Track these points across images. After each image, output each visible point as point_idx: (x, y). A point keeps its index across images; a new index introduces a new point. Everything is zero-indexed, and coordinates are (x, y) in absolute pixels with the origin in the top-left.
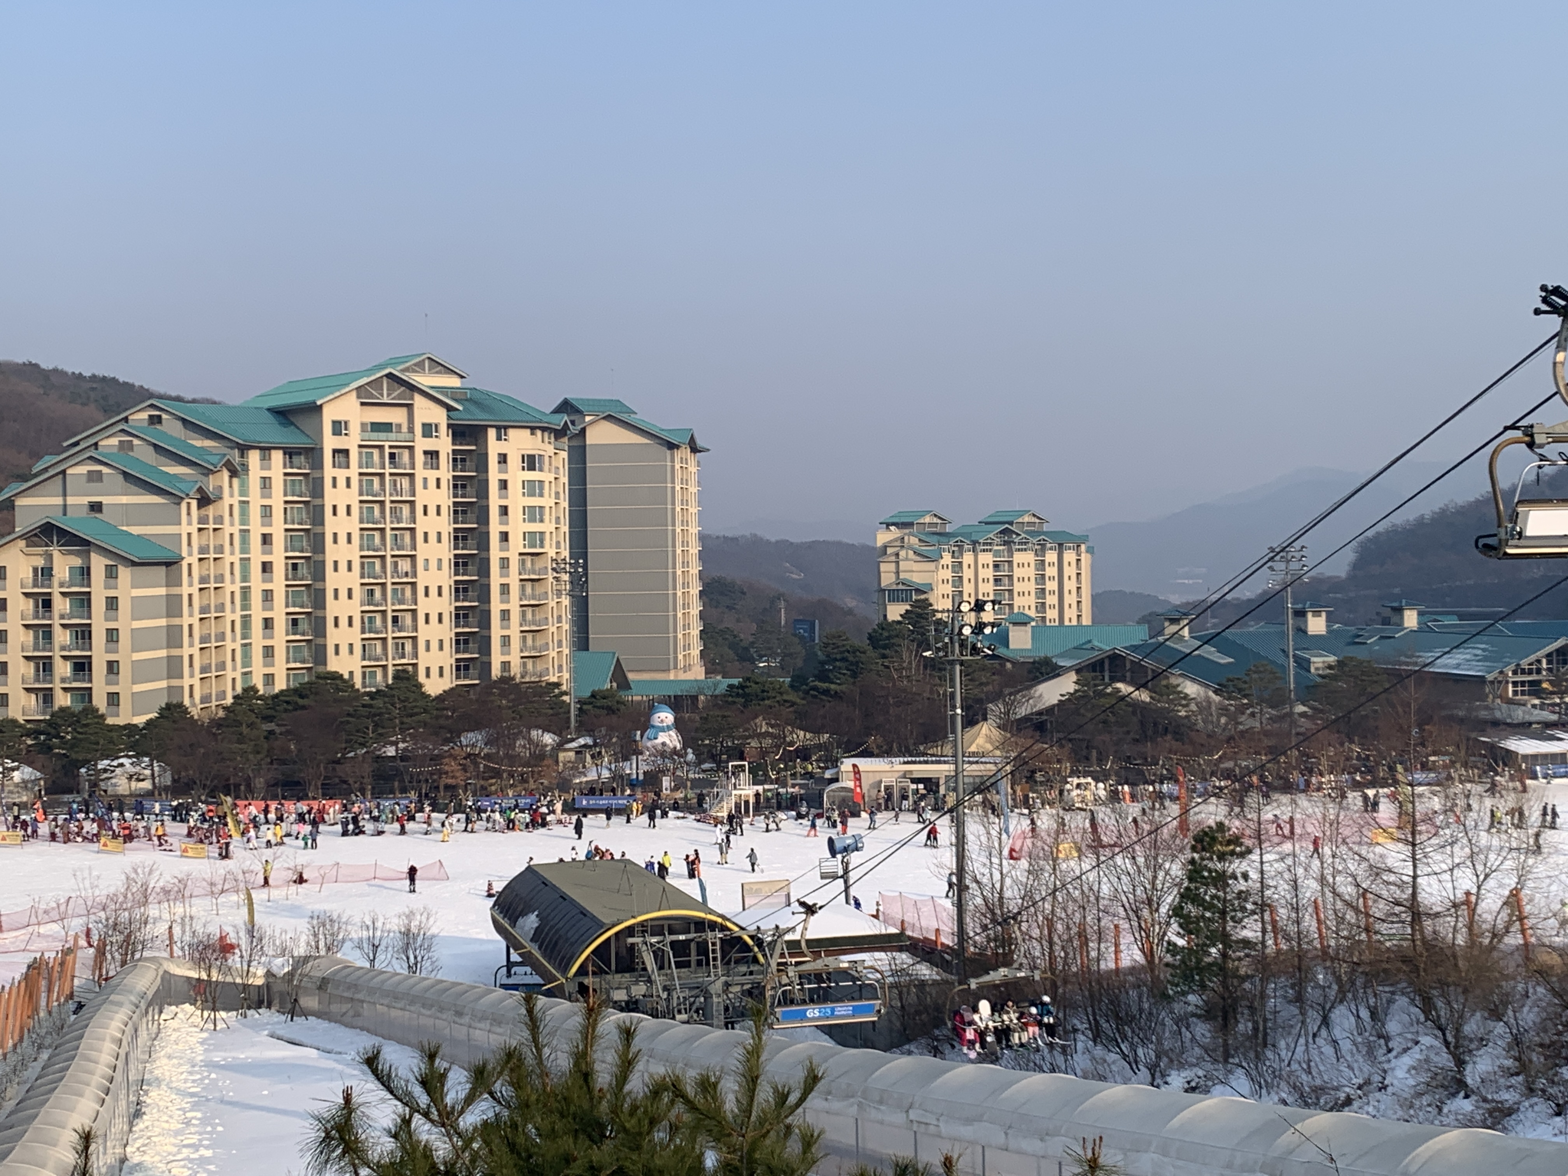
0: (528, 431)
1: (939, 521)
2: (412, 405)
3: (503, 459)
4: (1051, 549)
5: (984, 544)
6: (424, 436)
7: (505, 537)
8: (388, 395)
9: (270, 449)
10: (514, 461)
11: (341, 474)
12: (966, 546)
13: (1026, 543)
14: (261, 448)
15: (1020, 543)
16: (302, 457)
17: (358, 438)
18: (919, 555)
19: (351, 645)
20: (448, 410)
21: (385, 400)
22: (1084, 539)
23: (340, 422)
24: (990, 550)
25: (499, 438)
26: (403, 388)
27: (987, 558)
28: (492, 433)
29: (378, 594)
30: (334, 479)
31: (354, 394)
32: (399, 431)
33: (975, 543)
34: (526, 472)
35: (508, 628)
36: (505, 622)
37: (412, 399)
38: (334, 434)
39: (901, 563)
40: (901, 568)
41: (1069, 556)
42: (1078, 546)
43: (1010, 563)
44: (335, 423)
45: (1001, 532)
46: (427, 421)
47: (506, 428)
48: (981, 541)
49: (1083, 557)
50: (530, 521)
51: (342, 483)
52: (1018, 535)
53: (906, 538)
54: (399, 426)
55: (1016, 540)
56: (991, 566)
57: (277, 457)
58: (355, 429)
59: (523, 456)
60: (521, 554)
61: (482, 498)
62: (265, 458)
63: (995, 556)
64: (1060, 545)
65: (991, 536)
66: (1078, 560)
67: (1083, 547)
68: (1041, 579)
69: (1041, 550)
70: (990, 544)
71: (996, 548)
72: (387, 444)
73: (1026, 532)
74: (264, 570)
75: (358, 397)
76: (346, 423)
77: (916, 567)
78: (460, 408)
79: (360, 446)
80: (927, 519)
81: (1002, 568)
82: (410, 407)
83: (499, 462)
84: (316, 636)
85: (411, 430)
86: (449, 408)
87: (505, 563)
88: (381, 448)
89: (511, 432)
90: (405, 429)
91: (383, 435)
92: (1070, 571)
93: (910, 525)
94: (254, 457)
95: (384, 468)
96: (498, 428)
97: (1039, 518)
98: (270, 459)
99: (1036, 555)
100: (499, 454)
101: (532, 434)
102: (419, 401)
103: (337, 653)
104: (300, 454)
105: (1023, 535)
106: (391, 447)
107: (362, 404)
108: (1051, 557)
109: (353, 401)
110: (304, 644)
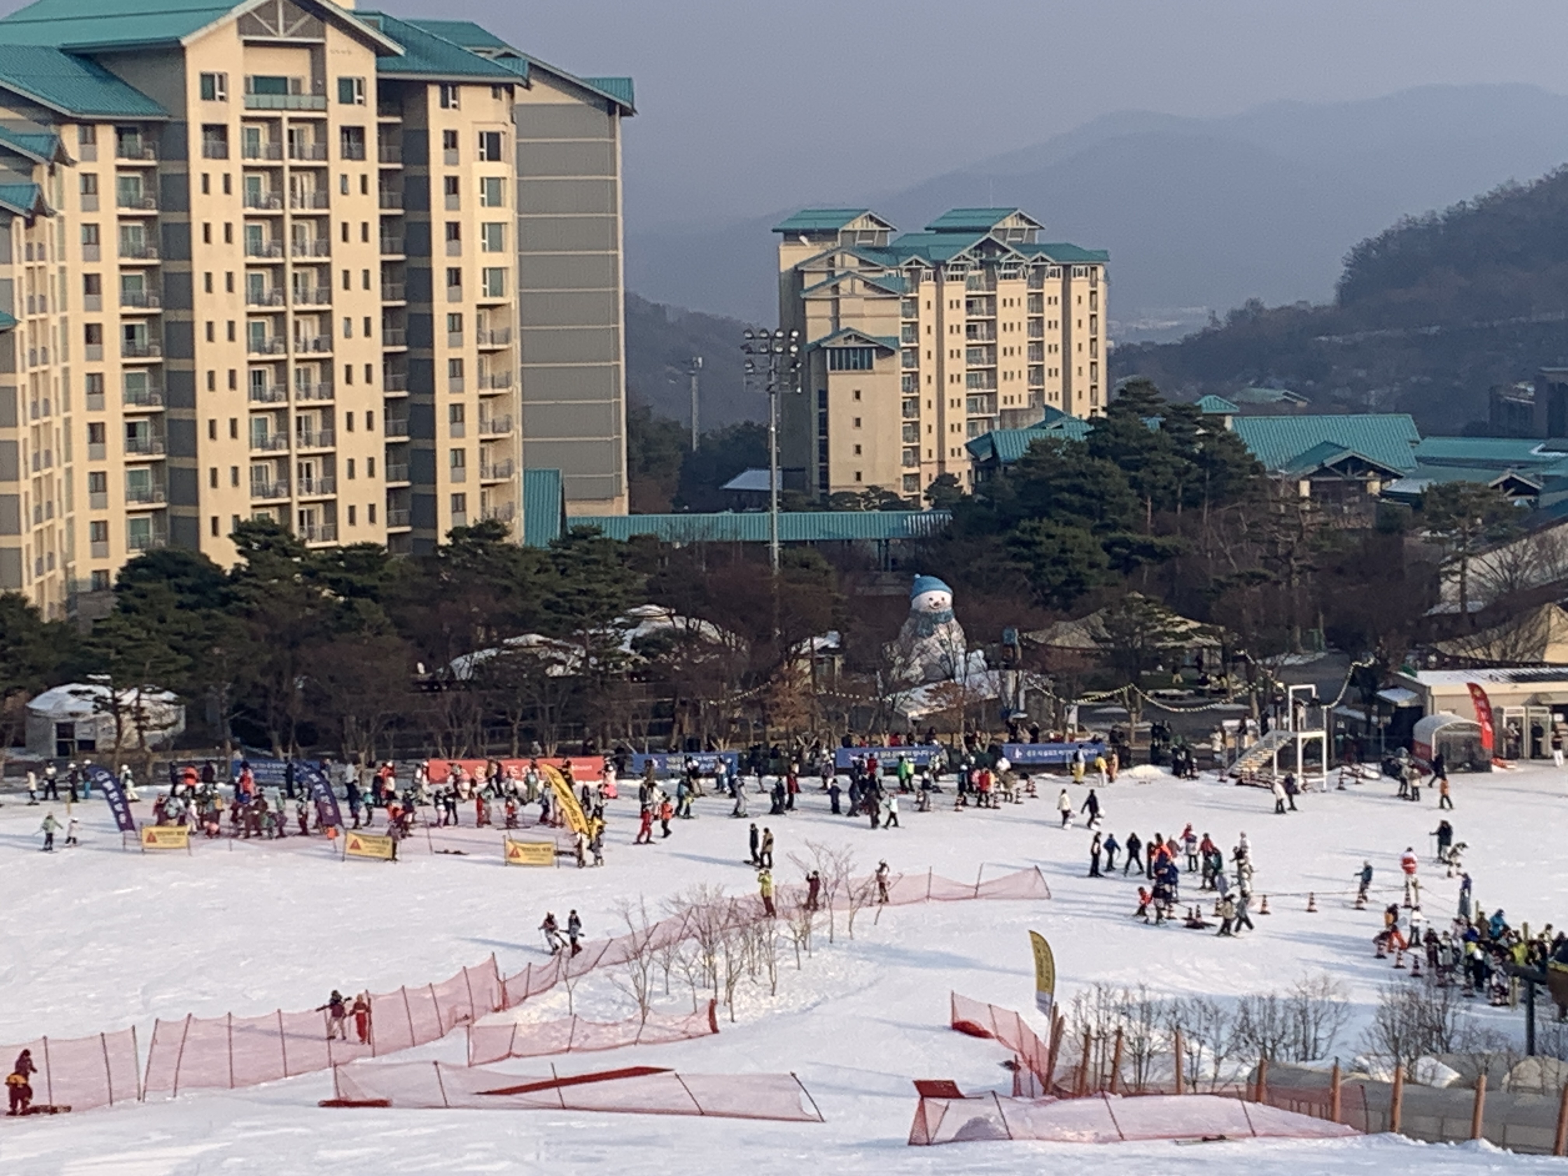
0: (489, 91)
1: (876, 227)
2: (322, 45)
3: (451, 139)
4: (1052, 274)
5: (955, 267)
6: (342, 101)
7: (455, 277)
8: (286, 28)
9: (92, 123)
10: (468, 144)
11: (216, 169)
12: (924, 271)
13: (1016, 265)
14: (82, 123)
15: (1009, 266)
16: (139, 137)
17: (241, 104)
18: (873, 287)
19: (235, 469)
20: (378, 55)
21: (282, 37)
22: (1102, 257)
23: (212, 76)
24: (962, 278)
25: (445, 104)
26: (308, 16)
27: (956, 291)
28: (434, 94)
29: (270, 380)
30: (206, 177)
31: (234, 28)
32: (297, 92)
33: (938, 265)
34: (486, 163)
35: (462, 435)
36: (457, 425)
37: (323, 35)
38: (204, 97)
39: (841, 301)
40: (842, 311)
41: (1080, 286)
42: (1094, 269)
43: (991, 299)
44: (207, 79)
45: (979, 247)
46: (347, 74)
47: (455, 85)
48: (950, 262)
49: (1101, 287)
50: (492, 249)
51: (217, 184)
52: (1005, 251)
53: (838, 259)
54: (297, 82)
55: (1003, 260)
56: (963, 304)
57: (106, 136)
58: (236, 88)
59: (481, 135)
60: (480, 307)
61: (417, 208)
62: (88, 140)
63: (970, 288)
64: (1067, 267)
65: (965, 252)
66: (1093, 293)
67: (1101, 271)
68: (1037, 324)
69: (1039, 275)
70: (963, 267)
71: (972, 273)
72: (286, 115)
73: (1017, 246)
74: (89, 339)
75: (241, 32)
76: (221, 77)
77: (869, 308)
78: (400, 51)
79: (245, 119)
80: (859, 225)
81: (976, 307)
82: (317, 51)
83: (446, 146)
84: (170, 454)
85: (319, 89)
86: (380, 51)
87: (456, 322)
88: (273, 122)
89: (464, 93)
90: (307, 88)
91: (278, 100)
92: (1080, 312)
93: (830, 234)
94: (70, 136)
95: (281, 158)
96: (443, 85)
97: (1030, 222)
98: (94, 142)
99: (1030, 285)
100: (446, 132)
101: (495, 96)
102: (334, 38)
103: (214, 483)
104: (134, 131)
105: (1014, 252)
106: (291, 120)
107: (247, 44)
108: (1052, 287)
109: (232, 40)
110: (147, 467)
